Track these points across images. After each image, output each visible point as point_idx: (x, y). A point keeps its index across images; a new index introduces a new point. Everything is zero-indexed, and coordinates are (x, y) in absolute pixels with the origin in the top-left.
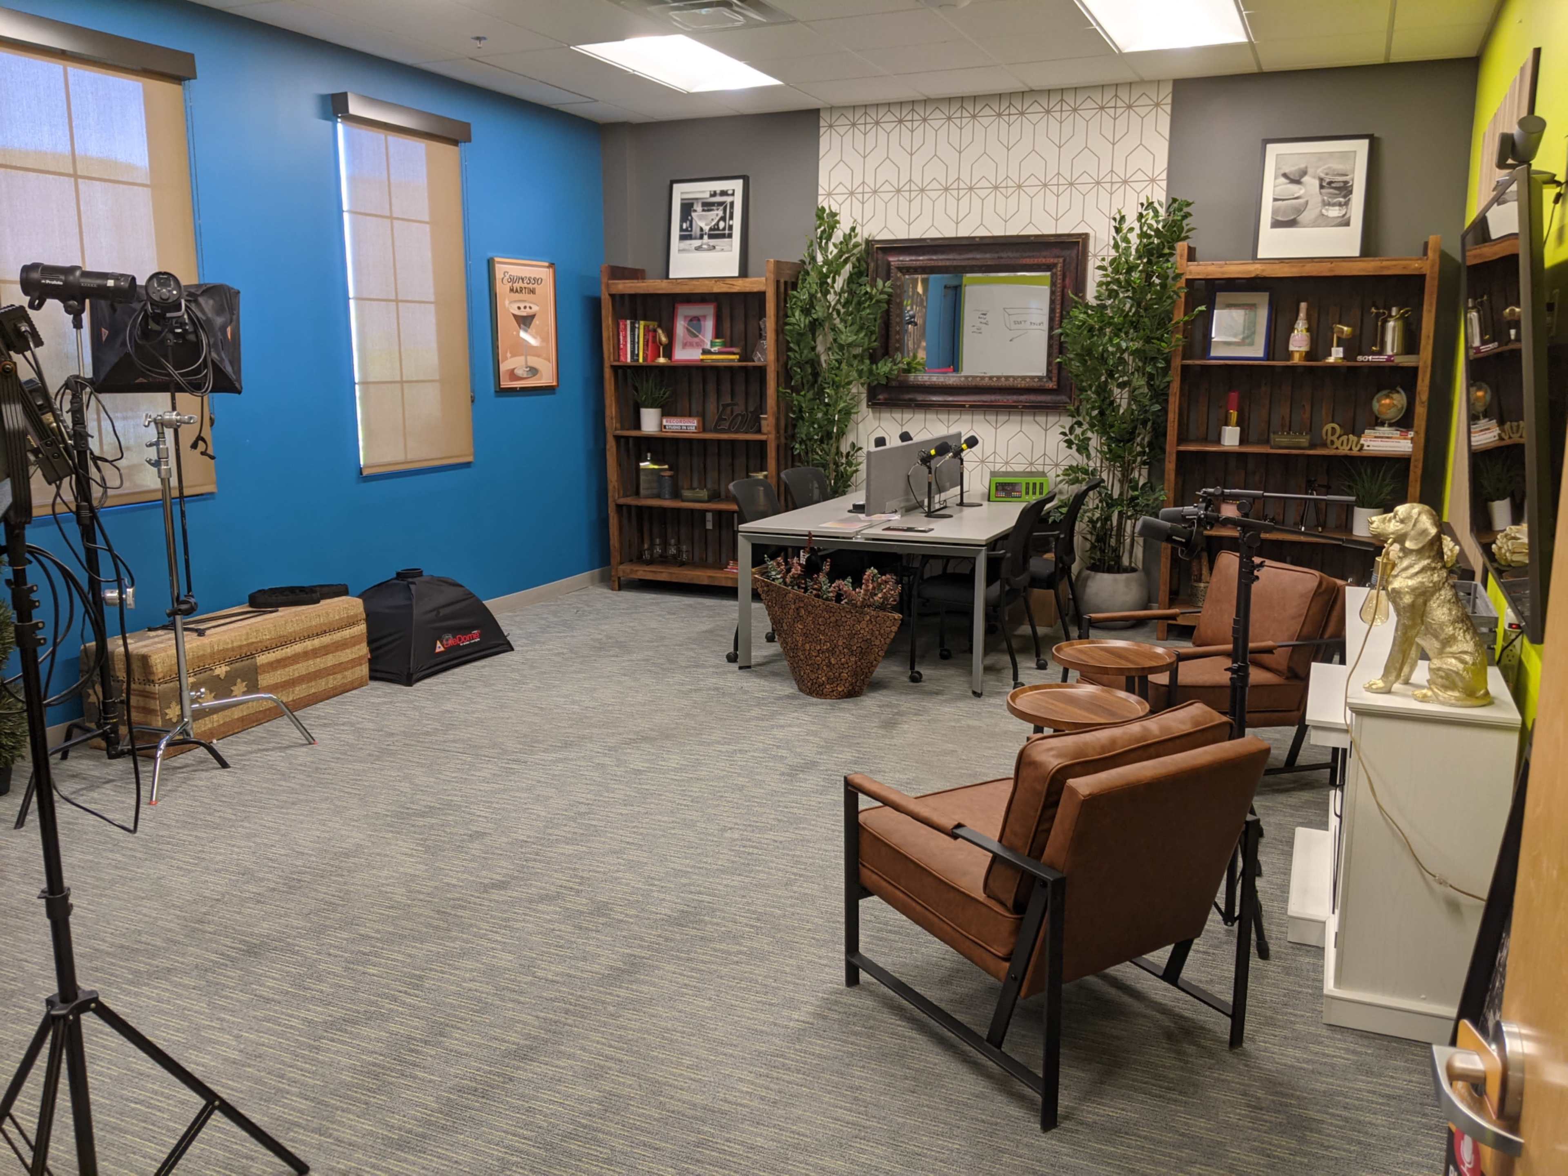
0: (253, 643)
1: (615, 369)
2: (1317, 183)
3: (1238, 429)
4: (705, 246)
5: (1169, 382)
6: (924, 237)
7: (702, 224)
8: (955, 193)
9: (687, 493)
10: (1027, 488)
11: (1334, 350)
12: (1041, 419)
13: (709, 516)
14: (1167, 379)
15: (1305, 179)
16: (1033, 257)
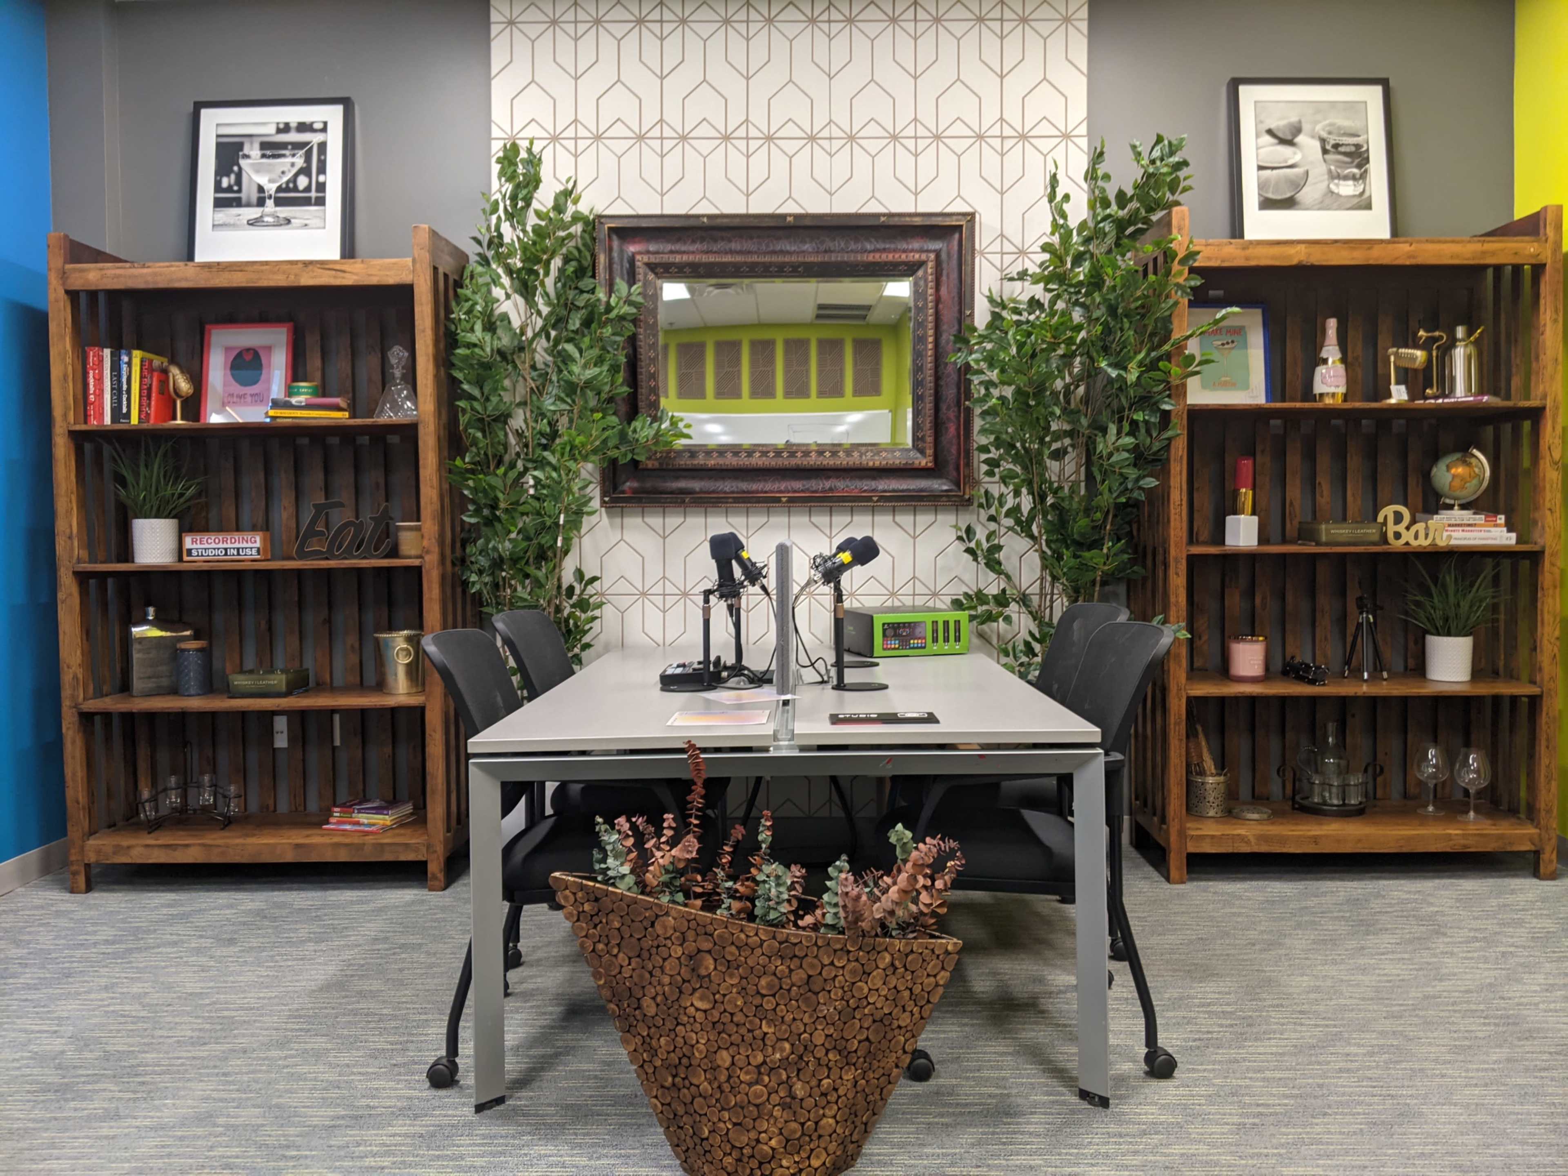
1: (78, 438)
2: (1317, 145)
3: (1255, 519)
4: (269, 219)
5: (1169, 439)
6: (694, 212)
7: (263, 180)
8: (742, 144)
9: (240, 681)
10: (935, 631)
11: (1394, 388)
12: (905, 519)
13: (281, 724)
14: (1169, 434)
15: (1299, 139)
16: (884, 250)
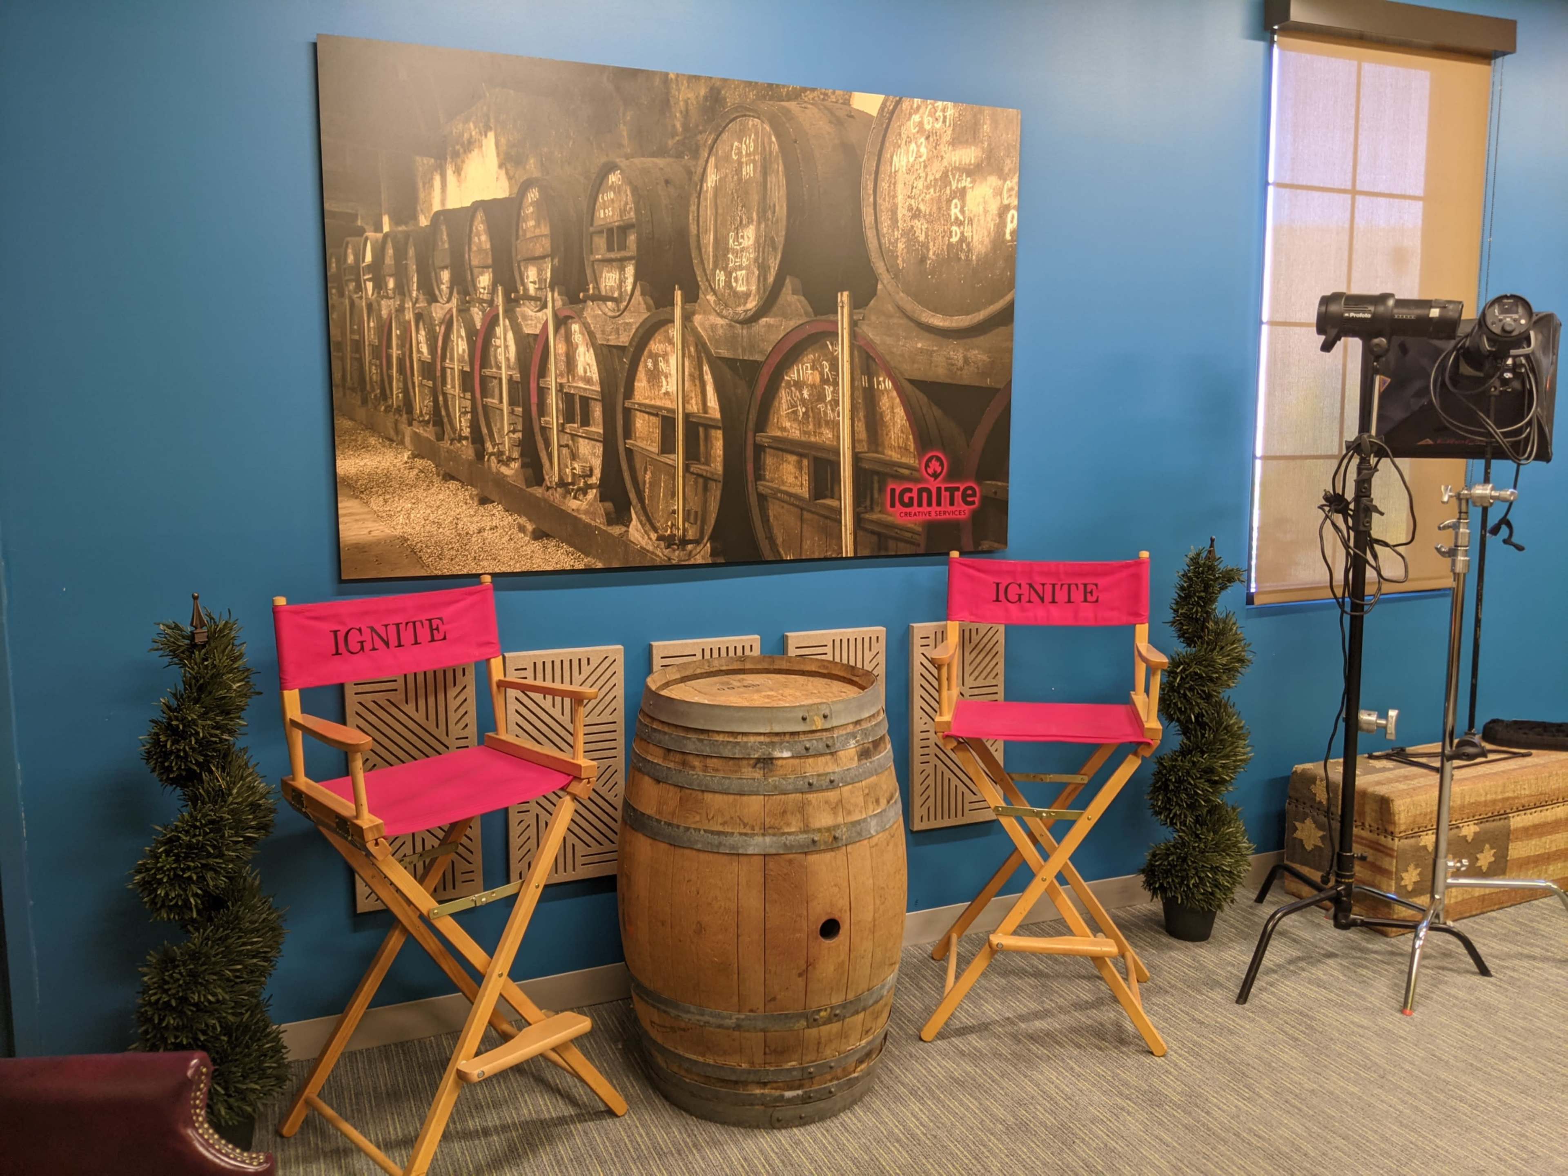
0: (1508, 799)
